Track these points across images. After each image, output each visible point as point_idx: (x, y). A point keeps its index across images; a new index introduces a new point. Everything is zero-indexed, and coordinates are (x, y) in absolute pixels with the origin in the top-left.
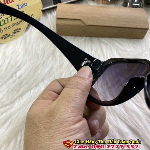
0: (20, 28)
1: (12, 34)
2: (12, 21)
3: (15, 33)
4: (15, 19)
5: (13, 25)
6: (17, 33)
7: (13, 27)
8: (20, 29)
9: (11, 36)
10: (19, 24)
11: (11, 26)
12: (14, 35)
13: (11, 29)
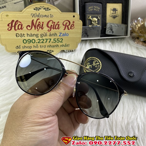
2: (49, 42)
5: (49, 46)
8: (53, 51)
10: (54, 47)
11: (47, 46)
13: (45, 48)
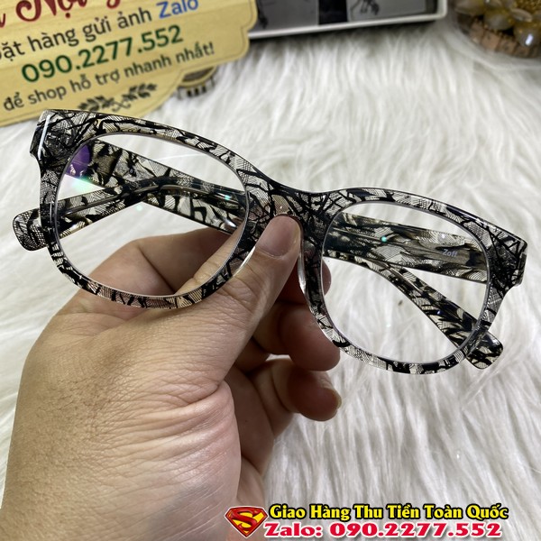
0: (154, 82)
1: (118, 99)
2: (128, 53)
3: (130, 97)
4: (140, 51)
5: (130, 69)
6: (140, 99)
7: (127, 75)
8: (152, 87)
9: (116, 106)
10: (151, 69)
11: (122, 73)
12: (125, 104)
13: (120, 81)
